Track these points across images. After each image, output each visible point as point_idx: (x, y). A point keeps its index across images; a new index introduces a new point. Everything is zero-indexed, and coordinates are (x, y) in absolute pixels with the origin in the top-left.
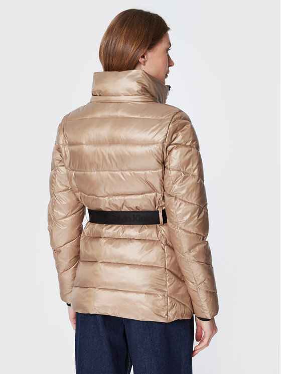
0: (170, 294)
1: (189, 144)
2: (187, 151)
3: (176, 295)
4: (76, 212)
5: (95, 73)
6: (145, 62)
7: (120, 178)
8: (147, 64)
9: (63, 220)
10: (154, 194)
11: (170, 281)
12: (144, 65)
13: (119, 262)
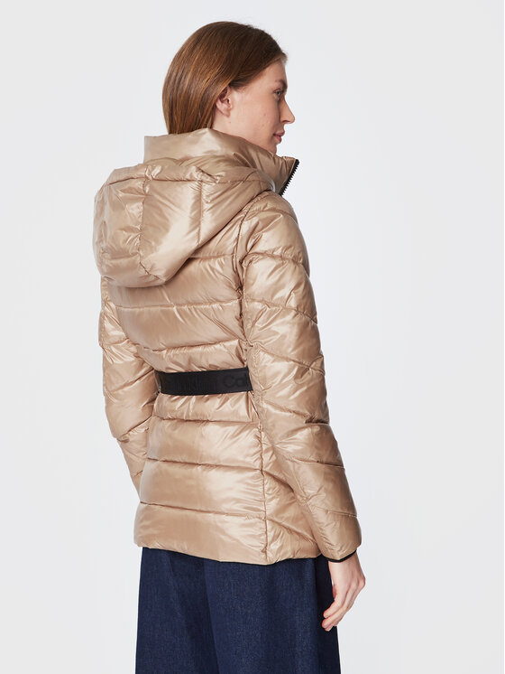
0: (271, 515)
1: (278, 253)
2: (274, 266)
3: (282, 518)
4: (143, 376)
5: (147, 138)
6: (229, 110)
7: (176, 317)
8: (232, 113)
9: (120, 392)
10: (236, 342)
11: (270, 492)
12: (228, 116)
13: (187, 461)
